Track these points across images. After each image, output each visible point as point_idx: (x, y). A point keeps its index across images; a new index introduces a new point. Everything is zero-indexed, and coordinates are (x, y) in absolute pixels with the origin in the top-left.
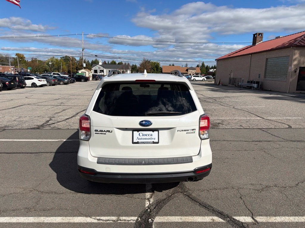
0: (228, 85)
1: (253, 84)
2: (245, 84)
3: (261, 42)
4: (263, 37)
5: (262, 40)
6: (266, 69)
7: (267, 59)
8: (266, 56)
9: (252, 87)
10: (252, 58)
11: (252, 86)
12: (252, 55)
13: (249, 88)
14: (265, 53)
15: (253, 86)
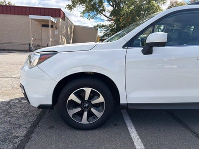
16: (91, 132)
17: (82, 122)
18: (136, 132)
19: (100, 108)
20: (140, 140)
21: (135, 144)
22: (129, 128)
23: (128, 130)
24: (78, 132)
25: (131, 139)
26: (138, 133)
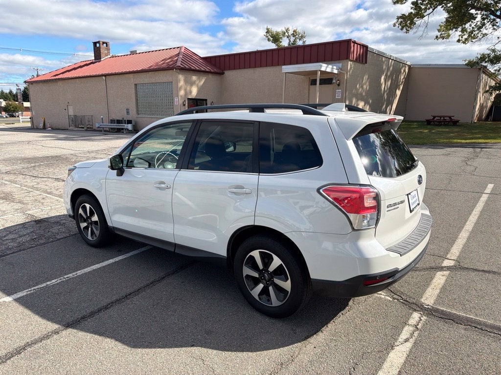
0: (69, 129)
1: (126, 125)
2: (107, 125)
3: (109, 56)
4: (109, 49)
5: (108, 53)
6: (137, 100)
7: (136, 85)
8: (133, 79)
9: (123, 129)
10: (107, 82)
11: (122, 127)
12: (107, 77)
13: (116, 132)
14: (131, 76)
15: (125, 127)
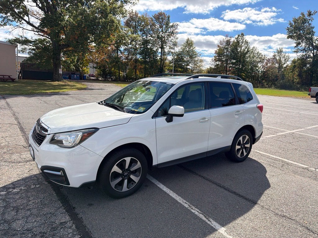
16: (131, 197)
17: (123, 191)
18: (165, 187)
19: (137, 173)
20: (171, 192)
21: (170, 195)
22: (158, 186)
23: (159, 187)
24: (120, 201)
25: (165, 193)
26: (167, 187)
